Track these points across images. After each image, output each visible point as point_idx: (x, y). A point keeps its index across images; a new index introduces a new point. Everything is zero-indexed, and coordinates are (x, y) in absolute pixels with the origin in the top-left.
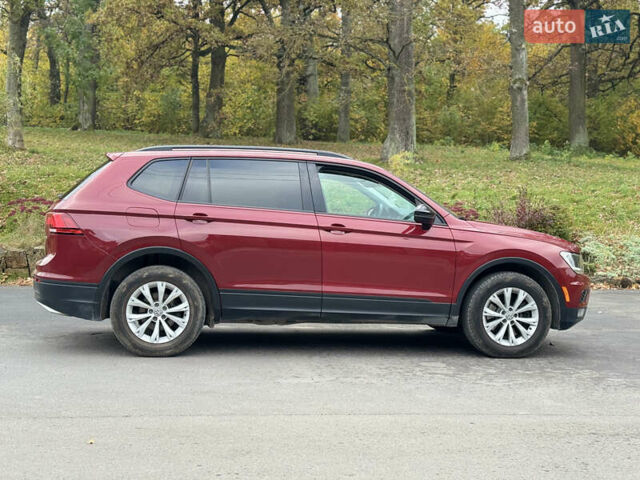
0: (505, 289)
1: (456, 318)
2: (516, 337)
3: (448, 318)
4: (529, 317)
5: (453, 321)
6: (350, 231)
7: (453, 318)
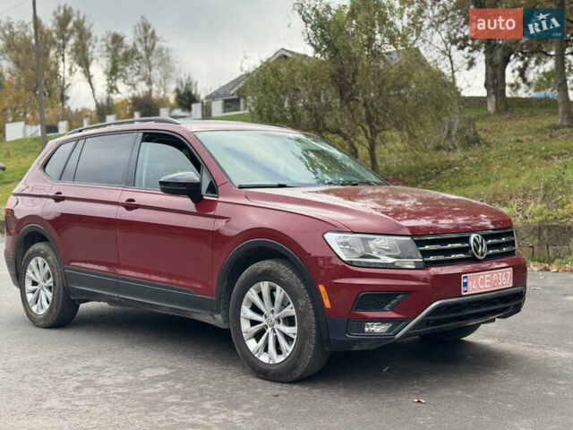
0: (261, 283)
1: (219, 317)
2: (279, 352)
3: (211, 315)
4: (294, 325)
5: (217, 320)
6: (137, 207)
7: (216, 316)
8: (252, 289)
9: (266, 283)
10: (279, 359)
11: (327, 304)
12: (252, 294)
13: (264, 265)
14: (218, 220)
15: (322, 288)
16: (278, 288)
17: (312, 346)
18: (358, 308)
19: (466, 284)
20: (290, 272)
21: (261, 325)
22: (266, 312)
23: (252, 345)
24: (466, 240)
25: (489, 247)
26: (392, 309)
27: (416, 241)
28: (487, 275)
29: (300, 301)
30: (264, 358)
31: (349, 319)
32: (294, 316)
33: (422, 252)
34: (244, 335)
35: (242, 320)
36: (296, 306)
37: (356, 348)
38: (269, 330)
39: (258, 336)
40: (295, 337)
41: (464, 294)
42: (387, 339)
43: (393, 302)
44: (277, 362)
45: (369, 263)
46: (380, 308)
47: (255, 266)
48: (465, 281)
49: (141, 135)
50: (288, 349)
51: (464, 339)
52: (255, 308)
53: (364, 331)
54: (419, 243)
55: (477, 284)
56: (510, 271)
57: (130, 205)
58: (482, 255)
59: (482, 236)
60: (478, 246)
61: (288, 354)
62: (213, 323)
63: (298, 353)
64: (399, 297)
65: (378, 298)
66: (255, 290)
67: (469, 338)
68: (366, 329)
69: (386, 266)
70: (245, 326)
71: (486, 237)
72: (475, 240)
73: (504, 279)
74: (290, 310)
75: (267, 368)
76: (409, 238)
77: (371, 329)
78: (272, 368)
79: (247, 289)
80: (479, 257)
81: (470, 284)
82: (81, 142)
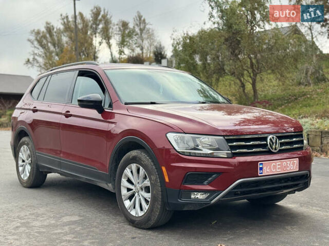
0: (132, 165)
1: (110, 185)
2: (141, 209)
3: (107, 184)
4: (149, 192)
5: (109, 187)
6: (71, 115)
7: (109, 184)
8: (127, 168)
9: (135, 164)
10: (141, 214)
11: (167, 180)
12: (127, 171)
13: (134, 153)
14: (110, 124)
15: (164, 169)
16: (141, 168)
17: (159, 207)
18: (185, 183)
19: (261, 169)
20: (148, 158)
21: (132, 191)
22: (134, 183)
23: (127, 203)
24: (265, 139)
25: (282, 144)
26: (209, 184)
27: (227, 140)
28: (278, 162)
29: (152, 176)
30: (133, 213)
31: (180, 190)
32: (149, 186)
33: (230, 146)
34: (123, 197)
35: (122, 187)
36: (150, 180)
37: (185, 209)
38: (136, 195)
39: (130, 198)
40: (149, 200)
41: (259, 175)
42: (206, 204)
43: (210, 179)
44: (140, 215)
45: (195, 153)
46: (201, 183)
47: (129, 154)
48: (261, 166)
49: (78, 72)
50: (146, 207)
51: (277, 203)
52: (129, 181)
53: (190, 198)
54: (229, 141)
55: (270, 168)
56: (296, 161)
57: (68, 115)
58: (276, 149)
59: (276, 136)
60: (273, 143)
61: (146, 211)
62: (108, 189)
63: (151, 210)
64: (214, 176)
65: (199, 177)
66: (129, 169)
67: (280, 203)
68: (193, 196)
69: (206, 156)
70: (124, 192)
71: (280, 138)
72: (271, 139)
73: (291, 165)
74: (147, 183)
75: (134, 219)
76: (222, 138)
77: (197, 196)
78: (137, 219)
79: (125, 168)
80: (274, 151)
81: (264, 168)
82: (50, 77)
